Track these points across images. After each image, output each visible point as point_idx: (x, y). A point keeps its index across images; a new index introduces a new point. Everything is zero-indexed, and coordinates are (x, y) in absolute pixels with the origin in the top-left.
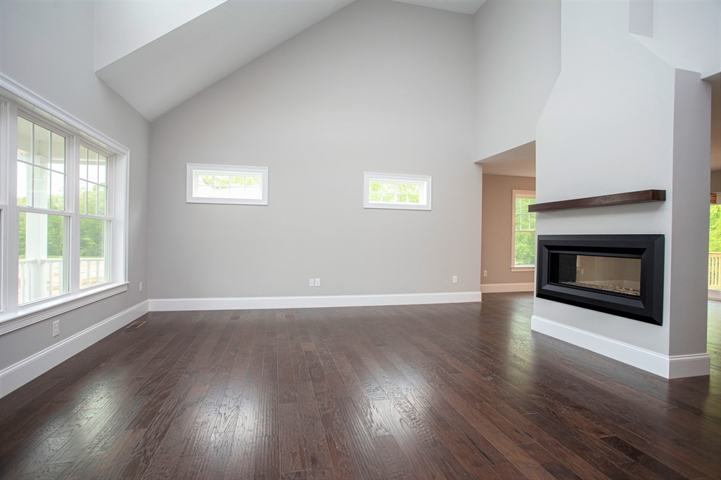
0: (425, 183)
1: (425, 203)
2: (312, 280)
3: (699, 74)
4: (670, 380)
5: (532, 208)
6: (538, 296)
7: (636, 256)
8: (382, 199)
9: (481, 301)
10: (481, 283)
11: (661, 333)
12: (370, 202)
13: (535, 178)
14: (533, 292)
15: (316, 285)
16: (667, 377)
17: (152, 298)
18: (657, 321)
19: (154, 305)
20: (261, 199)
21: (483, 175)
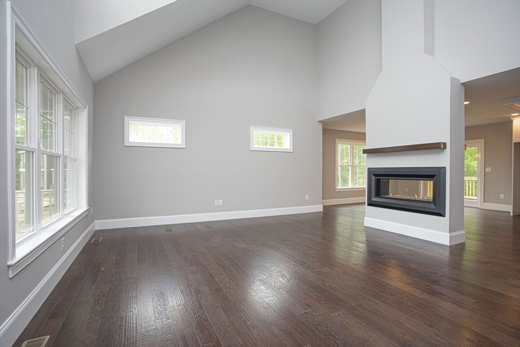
0: (289, 133)
1: (289, 147)
2: (216, 201)
3: (459, 80)
4: (450, 246)
5: (365, 151)
6: (369, 205)
7: (430, 179)
8: (269, 145)
9: (322, 210)
10: (323, 199)
11: (445, 221)
12: (254, 146)
13: (365, 133)
14: (365, 203)
15: (220, 204)
16: (448, 244)
17: (98, 219)
18: (441, 214)
19: (100, 225)
20: (181, 143)
21: (323, 129)
